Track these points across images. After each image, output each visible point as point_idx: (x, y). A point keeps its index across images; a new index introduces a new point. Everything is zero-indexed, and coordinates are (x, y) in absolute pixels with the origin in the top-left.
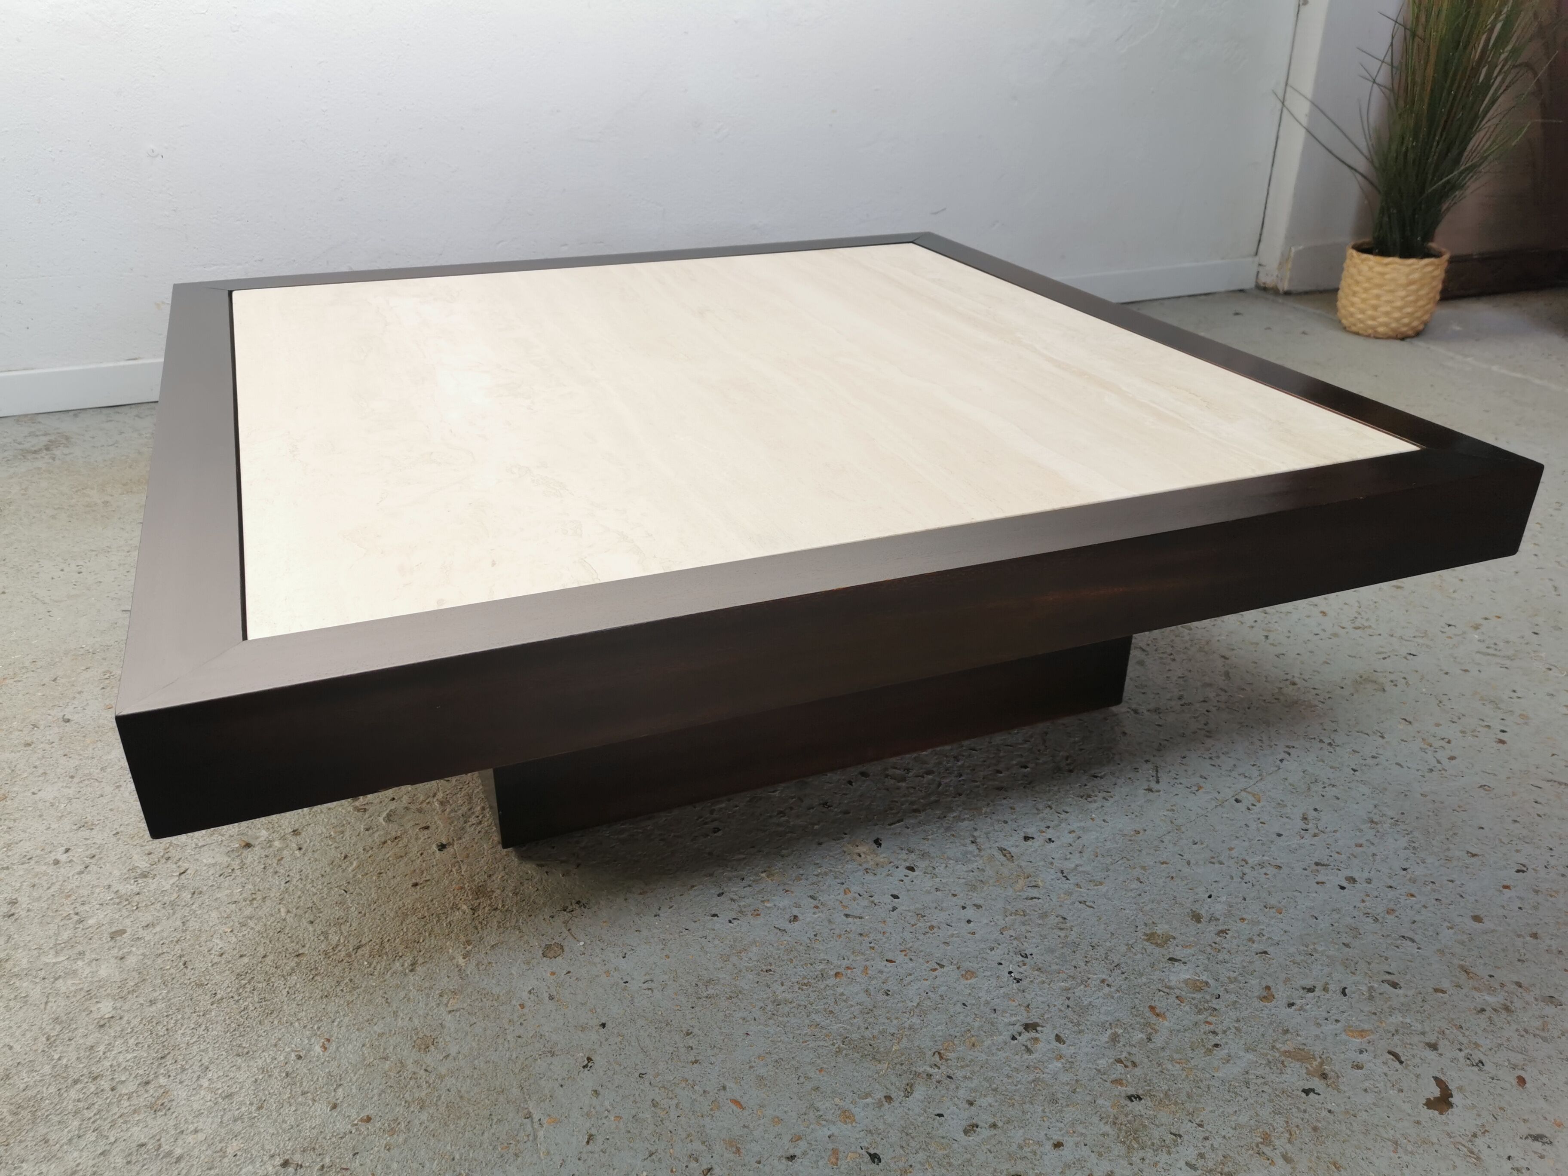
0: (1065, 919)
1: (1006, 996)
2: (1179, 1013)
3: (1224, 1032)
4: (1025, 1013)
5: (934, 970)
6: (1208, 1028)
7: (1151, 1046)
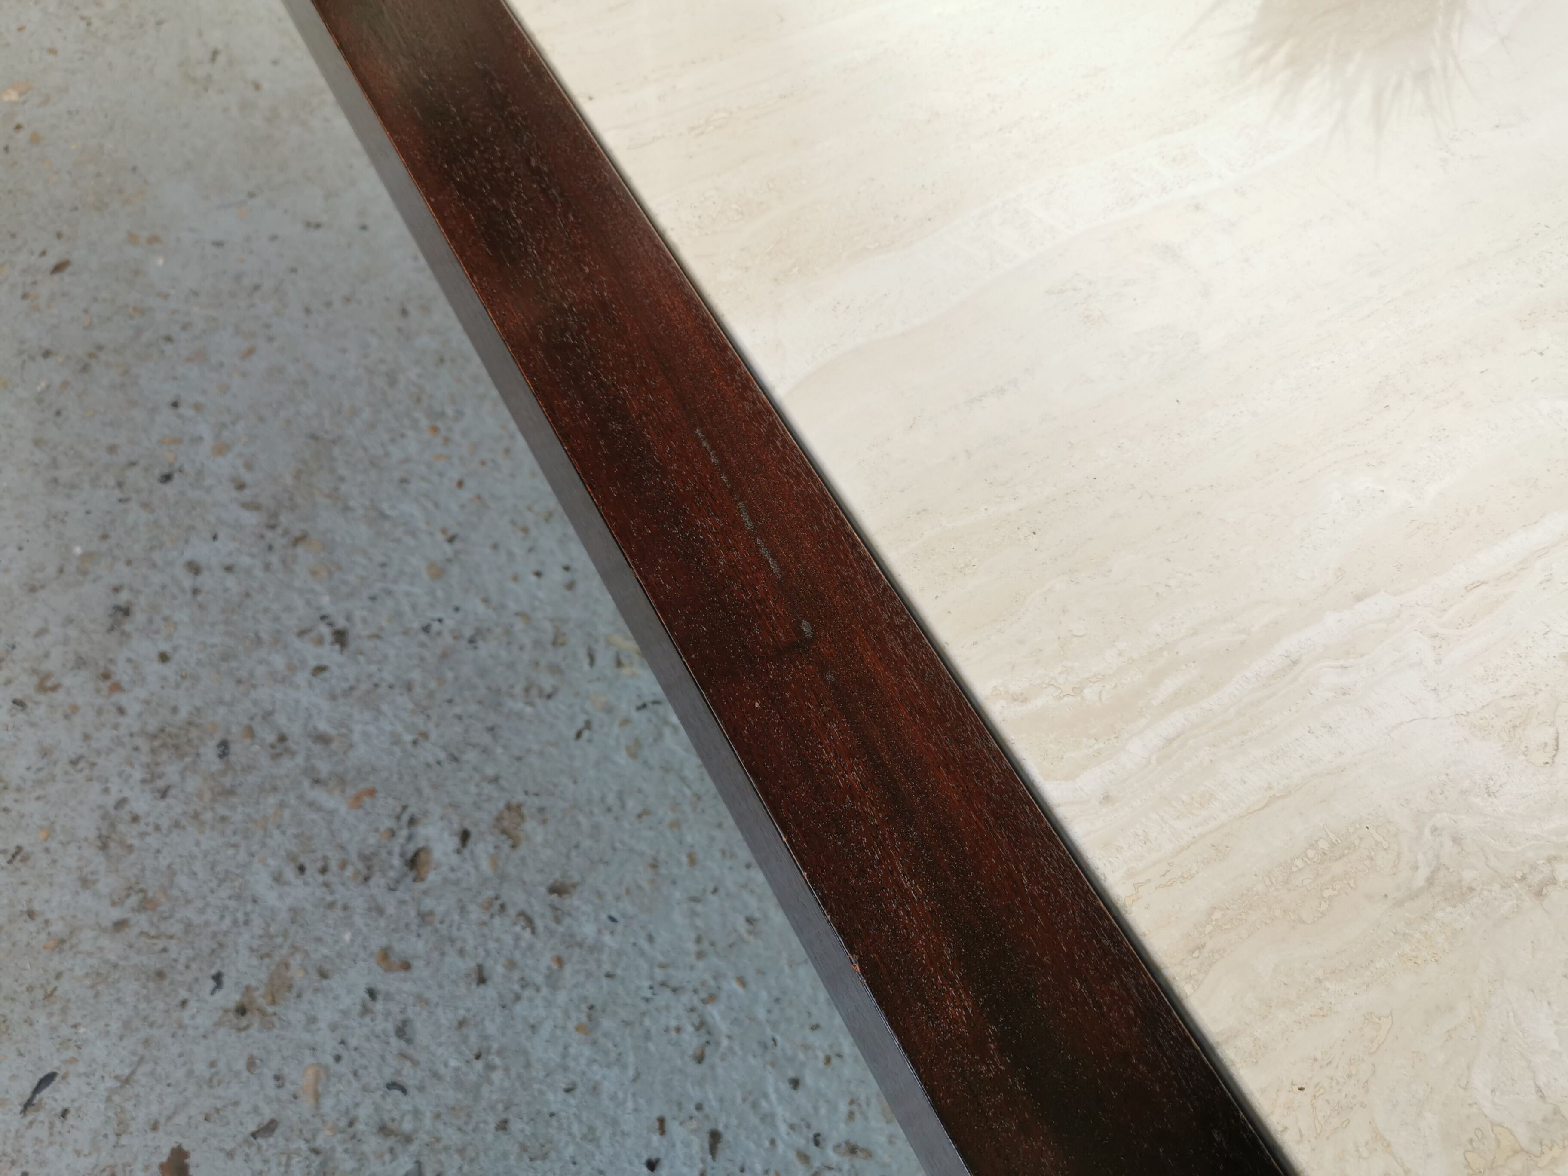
0: (549, 697)
1: (398, 615)
2: (363, 827)
3: (326, 885)
4: (365, 633)
5: (444, 531)
6: (334, 865)
7: (306, 783)
